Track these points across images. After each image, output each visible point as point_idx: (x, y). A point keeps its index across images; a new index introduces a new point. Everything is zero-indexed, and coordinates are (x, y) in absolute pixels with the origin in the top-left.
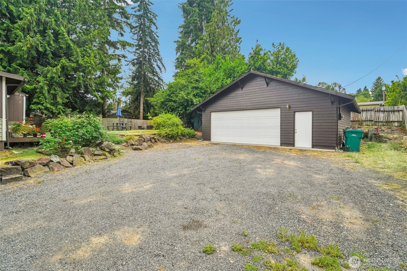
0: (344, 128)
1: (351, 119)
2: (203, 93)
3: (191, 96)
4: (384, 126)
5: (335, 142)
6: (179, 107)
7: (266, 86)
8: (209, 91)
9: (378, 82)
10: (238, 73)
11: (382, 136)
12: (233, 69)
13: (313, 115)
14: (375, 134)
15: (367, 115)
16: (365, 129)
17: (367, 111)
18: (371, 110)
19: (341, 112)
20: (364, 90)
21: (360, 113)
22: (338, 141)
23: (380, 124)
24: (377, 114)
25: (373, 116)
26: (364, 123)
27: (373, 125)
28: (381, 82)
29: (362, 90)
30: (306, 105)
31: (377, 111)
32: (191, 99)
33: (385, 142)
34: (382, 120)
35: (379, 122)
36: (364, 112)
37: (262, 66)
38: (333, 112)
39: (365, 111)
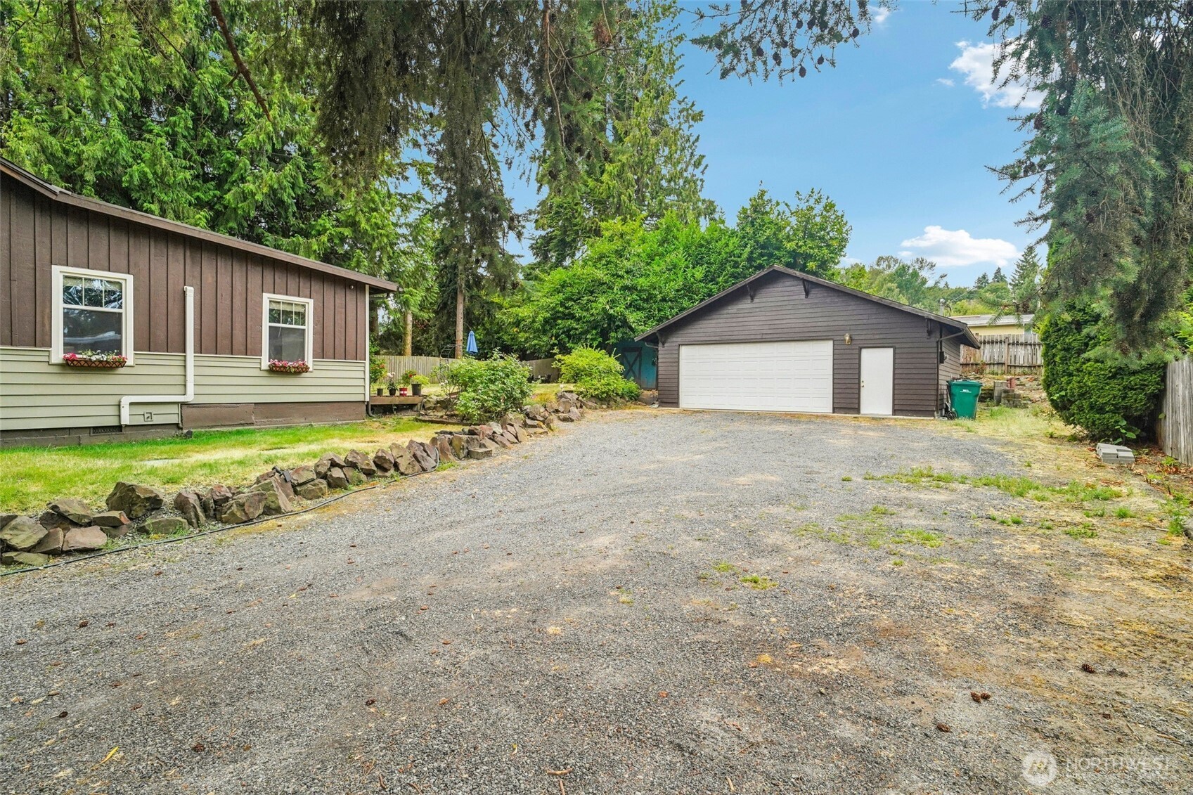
0: (949, 379)
1: (962, 361)
2: (646, 301)
3: (620, 308)
4: (1025, 374)
5: (933, 403)
6: (587, 332)
7: (803, 297)
8: (659, 297)
9: (1026, 261)
10: (720, 254)
11: (1019, 396)
12: (705, 244)
13: (895, 353)
14: (1006, 391)
15: (993, 352)
16: (987, 382)
17: (993, 342)
18: (1001, 342)
19: (943, 349)
20: (996, 277)
21: (979, 348)
22: (939, 402)
23: (1018, 370)
24: (1013, 350)
25: (1005, 355)
26: (988, 369)
27: (1003, 374)
28: (1035, 260)
29: (990, 278)
30: (882, 336)
31: (1013, 344)
32: (622, 315)
33: (1025, 406)
34: (1021, 362)
35: (1015, 366)
36: (987, 346)
37: (774, 241)
38: (931, 350)
39: (989, 342)
